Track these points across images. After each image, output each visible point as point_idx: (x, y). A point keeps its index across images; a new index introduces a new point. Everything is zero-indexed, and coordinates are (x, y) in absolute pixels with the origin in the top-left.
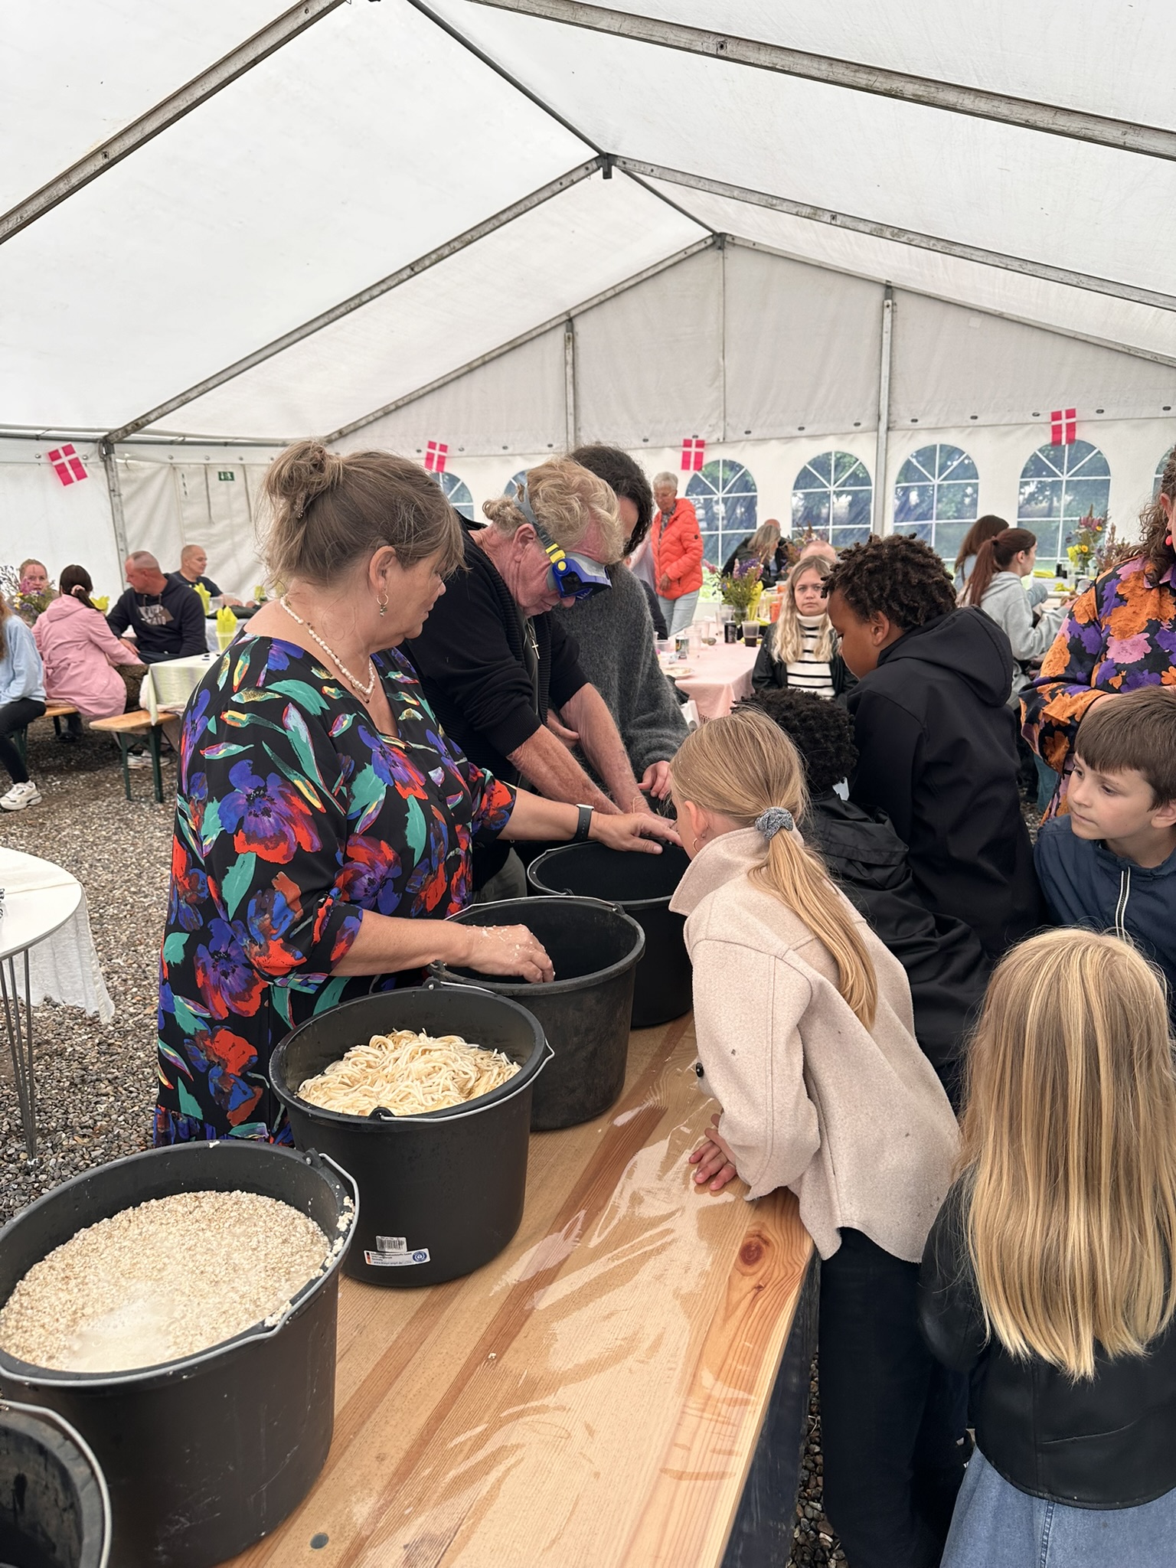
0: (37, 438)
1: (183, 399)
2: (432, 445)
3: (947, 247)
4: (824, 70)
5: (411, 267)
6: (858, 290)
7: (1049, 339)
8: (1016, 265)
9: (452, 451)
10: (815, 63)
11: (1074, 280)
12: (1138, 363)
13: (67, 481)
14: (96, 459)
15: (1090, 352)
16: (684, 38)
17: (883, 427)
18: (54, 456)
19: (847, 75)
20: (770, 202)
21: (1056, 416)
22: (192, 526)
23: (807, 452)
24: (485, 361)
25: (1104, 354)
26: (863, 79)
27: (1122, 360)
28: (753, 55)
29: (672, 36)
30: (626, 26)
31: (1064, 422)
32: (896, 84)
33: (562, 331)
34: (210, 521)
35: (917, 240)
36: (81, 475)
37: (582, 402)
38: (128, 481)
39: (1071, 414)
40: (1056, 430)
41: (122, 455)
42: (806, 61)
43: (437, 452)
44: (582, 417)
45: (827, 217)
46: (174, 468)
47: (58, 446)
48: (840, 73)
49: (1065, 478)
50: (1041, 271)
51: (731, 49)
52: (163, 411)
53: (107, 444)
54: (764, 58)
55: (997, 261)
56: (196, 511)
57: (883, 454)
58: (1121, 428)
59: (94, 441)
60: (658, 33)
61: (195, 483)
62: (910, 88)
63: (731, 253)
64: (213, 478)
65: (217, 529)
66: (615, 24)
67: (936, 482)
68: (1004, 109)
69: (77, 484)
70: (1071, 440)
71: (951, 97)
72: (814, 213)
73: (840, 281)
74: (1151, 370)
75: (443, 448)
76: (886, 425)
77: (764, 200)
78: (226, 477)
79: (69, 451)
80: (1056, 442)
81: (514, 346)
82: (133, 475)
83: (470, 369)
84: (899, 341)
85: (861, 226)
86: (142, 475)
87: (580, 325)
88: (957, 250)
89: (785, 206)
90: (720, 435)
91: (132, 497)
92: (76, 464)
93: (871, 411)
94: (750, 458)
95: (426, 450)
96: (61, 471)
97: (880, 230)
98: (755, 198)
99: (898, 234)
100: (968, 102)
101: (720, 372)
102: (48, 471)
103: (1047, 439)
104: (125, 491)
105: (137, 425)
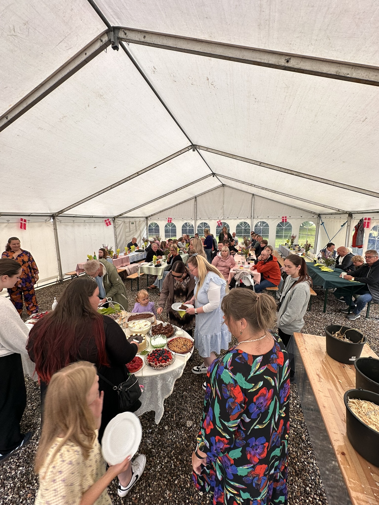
0: (103, 218)
1: (130, 211)
2: (169, 218)
3: (275, 192)
4: (279, 169)
5: (176, 190)
6: (248, 194)
7: (281, 204)
8: (287, 195)
9: (173, 219)
10: (278, 168)
11: (297, 198)
12: (296, 209)
13: (108, 225)
14: (112, 221)
15: (288, 207)
16: (253, 162)
17: (252, 218)
18: (106, 221)
19: (284, 170)
20: (243, 183)
21: (283, 217)
22: (127, 233)
23: (238, 222)
24: (180, 204)
25: (291, 207)
26: (286, 171)
27: (294, 208)
28: (266, 166)
29: (251, 162)
30: (243, 159)
31: (284, 218)
32: (293, 172)
33: (194, 199)
34: (130, 231)
35: (270, 190)
36: (110, 224)
37: (197, 212)
38: (117, 225)
39: (286, 217)
40: (283, 220)
41: (117, 220)
42: (276, 168)
43: (170, 219)
44: (197, 214)
45: (254, 186)
46: (124, 222)
47: (106, 219)
48: (282, 170)
49: (284, 228)
50: (291, 197)
51: (262, 164)
52: (126, 213)
53: (114, 218)
54: (268, 166)
55: (284, 195)
56: (127, 230)
57: (252, 223)
58: (294, 220)
59: (112, 218)
60: (249, 161)
61: (128, 225)
62: (295, 173)
63: (225, 187)
64: (131, 224)
65: (131, 233)
66: (240, 159)
67: (262, 228)
68: (312, 178)
69: (110, 226)
70: (286, 222)
71: (303, 175)
72: (251, 185)
73: (245, 193)
74: (299, 210)
75: (171, 219)
76: (252, 217)
77: (242, 182)
78: (133, 223)
79: (108, 220)
80: (283, 222)
81: (185, 201)
82: (118, 224)
83: (177, 205)
84: (255, 204)
85: (260, 188)
86: (119, 224)
87: (197, 198)
88: (276, 192)
89: (246, 183)
90: (223, 218)
91: (118, 227)
92: (109, 222)
93: (250, 215)
94: (228, 222)
95: (168, 219)
96: (107, 223)
97: (263, 188)
98: (240, 182)
99: (266, 189)
100: (306, 176)
101: (223, 207)
102: (104, 224)
103: (281, 221)
104: (117, 227)
105: (120, 215)
